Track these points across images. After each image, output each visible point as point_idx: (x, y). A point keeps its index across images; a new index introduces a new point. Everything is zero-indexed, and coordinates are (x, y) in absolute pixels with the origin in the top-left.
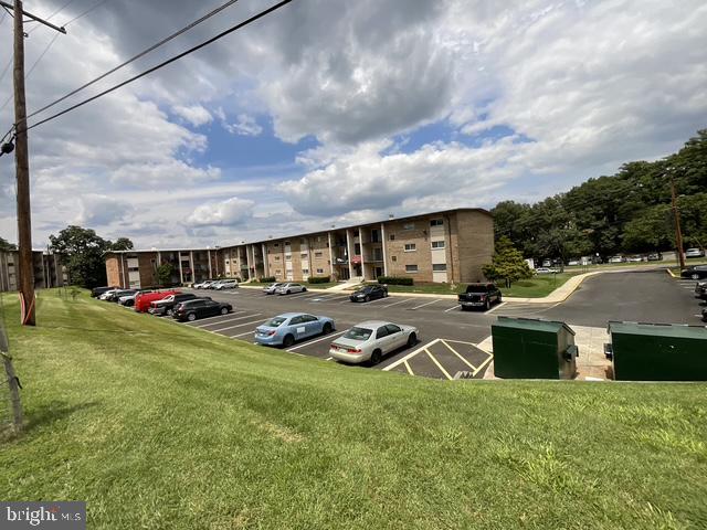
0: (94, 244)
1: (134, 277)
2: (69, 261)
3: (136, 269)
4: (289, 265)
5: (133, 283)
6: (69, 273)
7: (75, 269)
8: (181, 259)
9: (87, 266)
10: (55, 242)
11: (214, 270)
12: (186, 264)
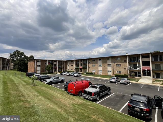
0: (23, 57)
1: (39, 68)
2: (15, 62)
3: (39, 66)
4: (100, 68)
5: (38, 71)
6: (14, 66)
7: (16, 64)
8: (54, 63)
9: (20, 63)
10: (11, 55)
11: (64, 68)
12: (55, 65)
